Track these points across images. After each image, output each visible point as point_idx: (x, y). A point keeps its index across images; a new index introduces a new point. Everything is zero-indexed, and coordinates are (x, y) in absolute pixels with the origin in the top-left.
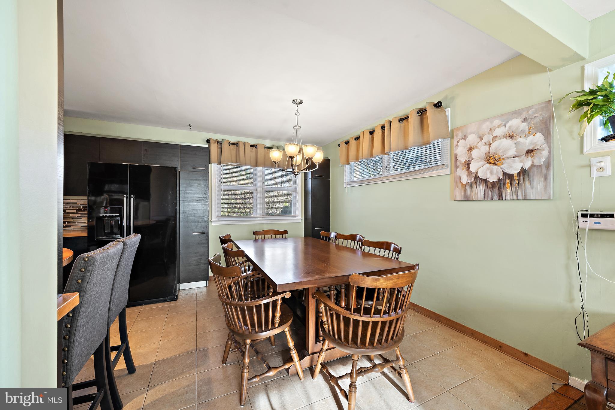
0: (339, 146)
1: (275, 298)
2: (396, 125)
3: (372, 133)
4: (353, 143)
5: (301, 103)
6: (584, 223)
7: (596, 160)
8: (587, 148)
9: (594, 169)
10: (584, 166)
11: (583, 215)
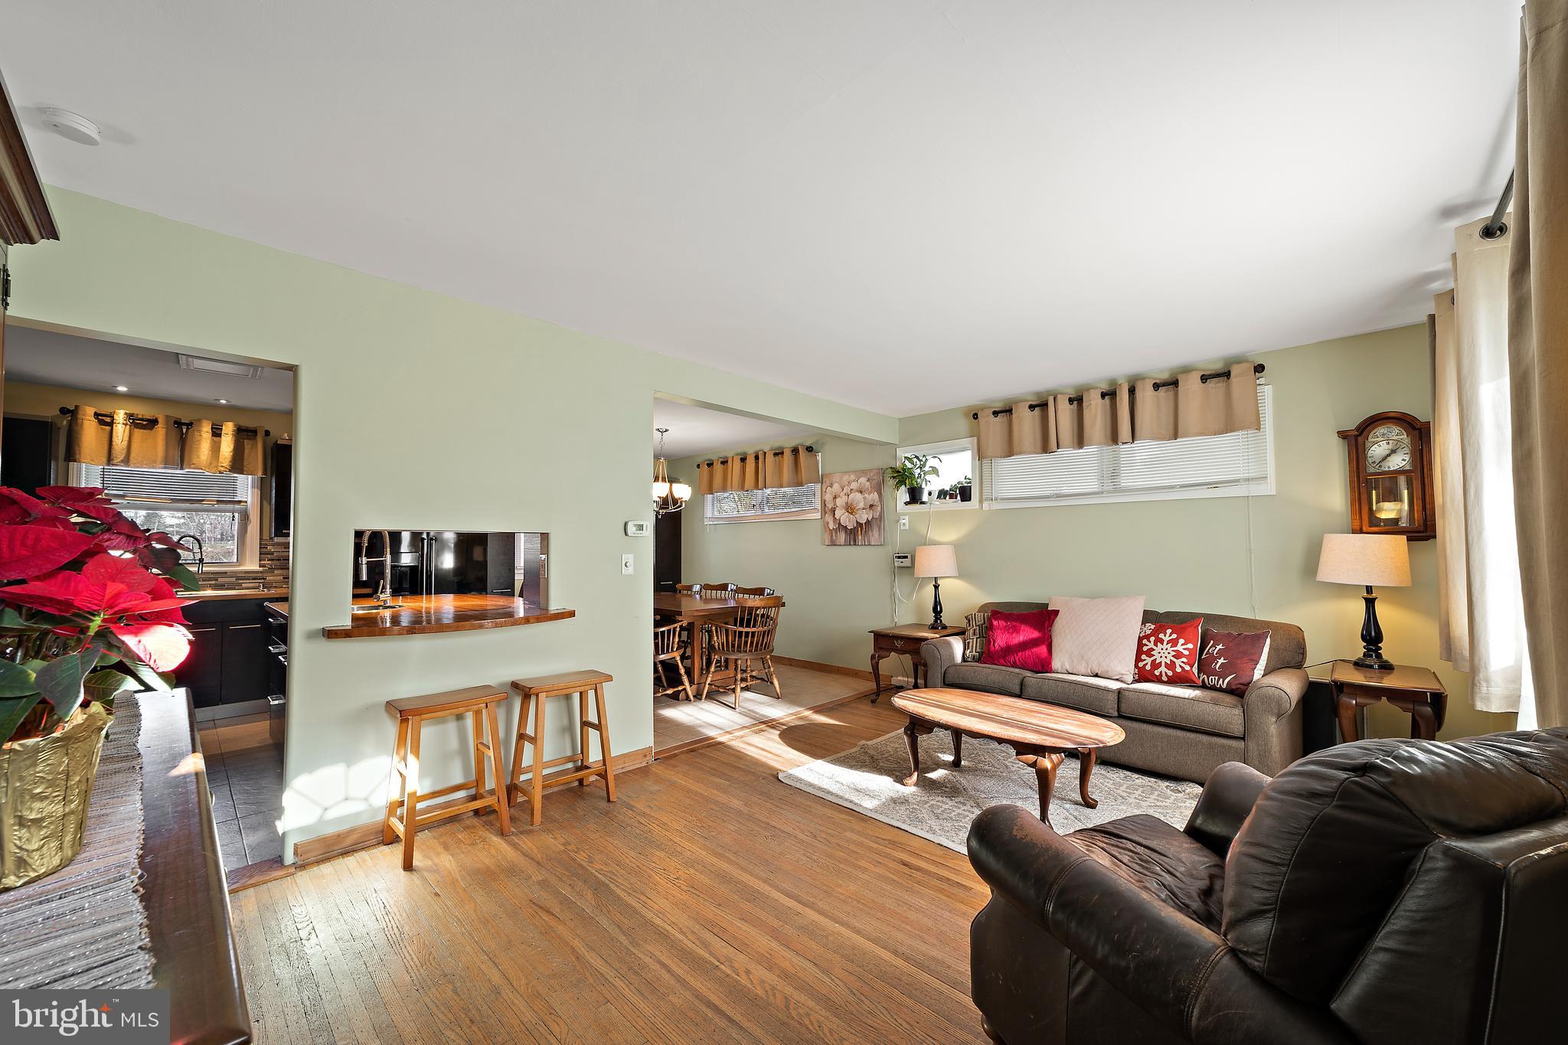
0: (699, 468)
1: (676, 625)
2: (770, 458)
3: (743, 460)
4: (718, 468)
5: (667, 430)
6: (897, 562)
7: (902, 518)
8: (898, 509)
9: (902, 524)
10: (896, 521)
11: (897, 557)
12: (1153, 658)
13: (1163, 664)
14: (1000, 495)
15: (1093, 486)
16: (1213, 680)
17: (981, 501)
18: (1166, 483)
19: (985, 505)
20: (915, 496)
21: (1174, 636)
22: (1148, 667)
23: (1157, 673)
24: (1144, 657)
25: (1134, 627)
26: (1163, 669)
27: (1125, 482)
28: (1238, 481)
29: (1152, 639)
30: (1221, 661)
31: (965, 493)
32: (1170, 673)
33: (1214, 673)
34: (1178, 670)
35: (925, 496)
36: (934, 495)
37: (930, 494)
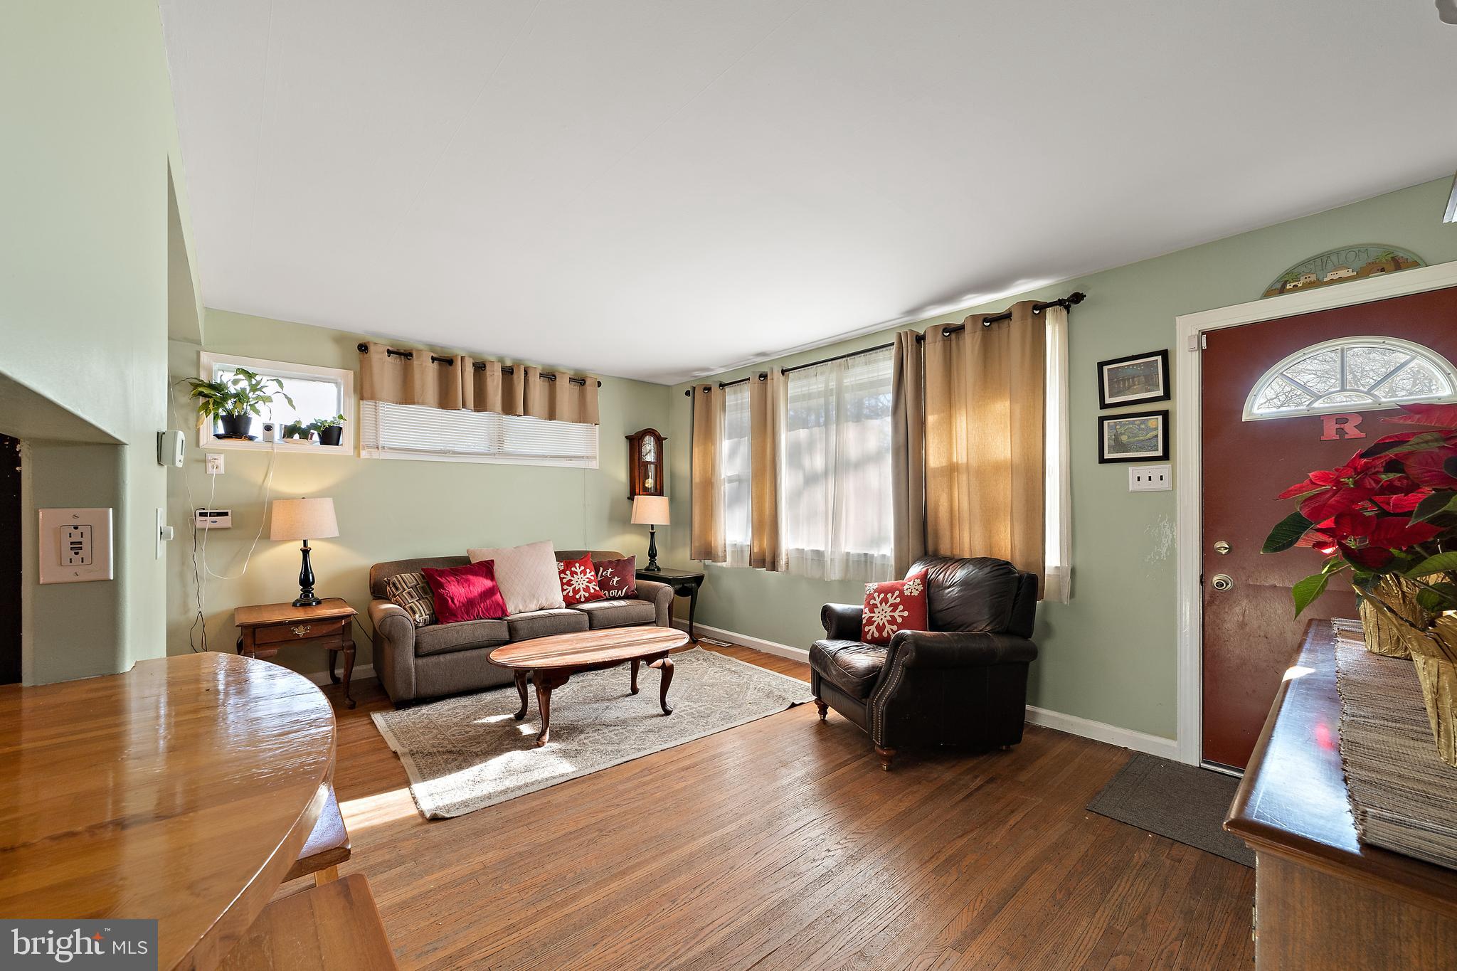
6: (202, 523)
7: (210, 457)
8: (203, 442)
9: (209, 465)
10: (198, 461)
11: (201, 514)
12: (573, 587)
13: (581, 589)
14: (387, 444)
15: (481, 448)
16: (613, 593)
17: (357, 447)
18: (540, 452)
19: (364, 454)
20: (235, 428)
21: (582, 568)
22: (571, 594)
23: (577, 597)
24: (565, 587)
25: (553, 566)
26: (582, 593)
27: (509, 447)
28: (583, 457)
29: (568, 572)
30: (616, 579)
31: (330, 435)
32: (587, 595)
33: (613, 588)
34: (592, 591)
35: (255, 429)
36: (277, 433)
37: (268, 428)
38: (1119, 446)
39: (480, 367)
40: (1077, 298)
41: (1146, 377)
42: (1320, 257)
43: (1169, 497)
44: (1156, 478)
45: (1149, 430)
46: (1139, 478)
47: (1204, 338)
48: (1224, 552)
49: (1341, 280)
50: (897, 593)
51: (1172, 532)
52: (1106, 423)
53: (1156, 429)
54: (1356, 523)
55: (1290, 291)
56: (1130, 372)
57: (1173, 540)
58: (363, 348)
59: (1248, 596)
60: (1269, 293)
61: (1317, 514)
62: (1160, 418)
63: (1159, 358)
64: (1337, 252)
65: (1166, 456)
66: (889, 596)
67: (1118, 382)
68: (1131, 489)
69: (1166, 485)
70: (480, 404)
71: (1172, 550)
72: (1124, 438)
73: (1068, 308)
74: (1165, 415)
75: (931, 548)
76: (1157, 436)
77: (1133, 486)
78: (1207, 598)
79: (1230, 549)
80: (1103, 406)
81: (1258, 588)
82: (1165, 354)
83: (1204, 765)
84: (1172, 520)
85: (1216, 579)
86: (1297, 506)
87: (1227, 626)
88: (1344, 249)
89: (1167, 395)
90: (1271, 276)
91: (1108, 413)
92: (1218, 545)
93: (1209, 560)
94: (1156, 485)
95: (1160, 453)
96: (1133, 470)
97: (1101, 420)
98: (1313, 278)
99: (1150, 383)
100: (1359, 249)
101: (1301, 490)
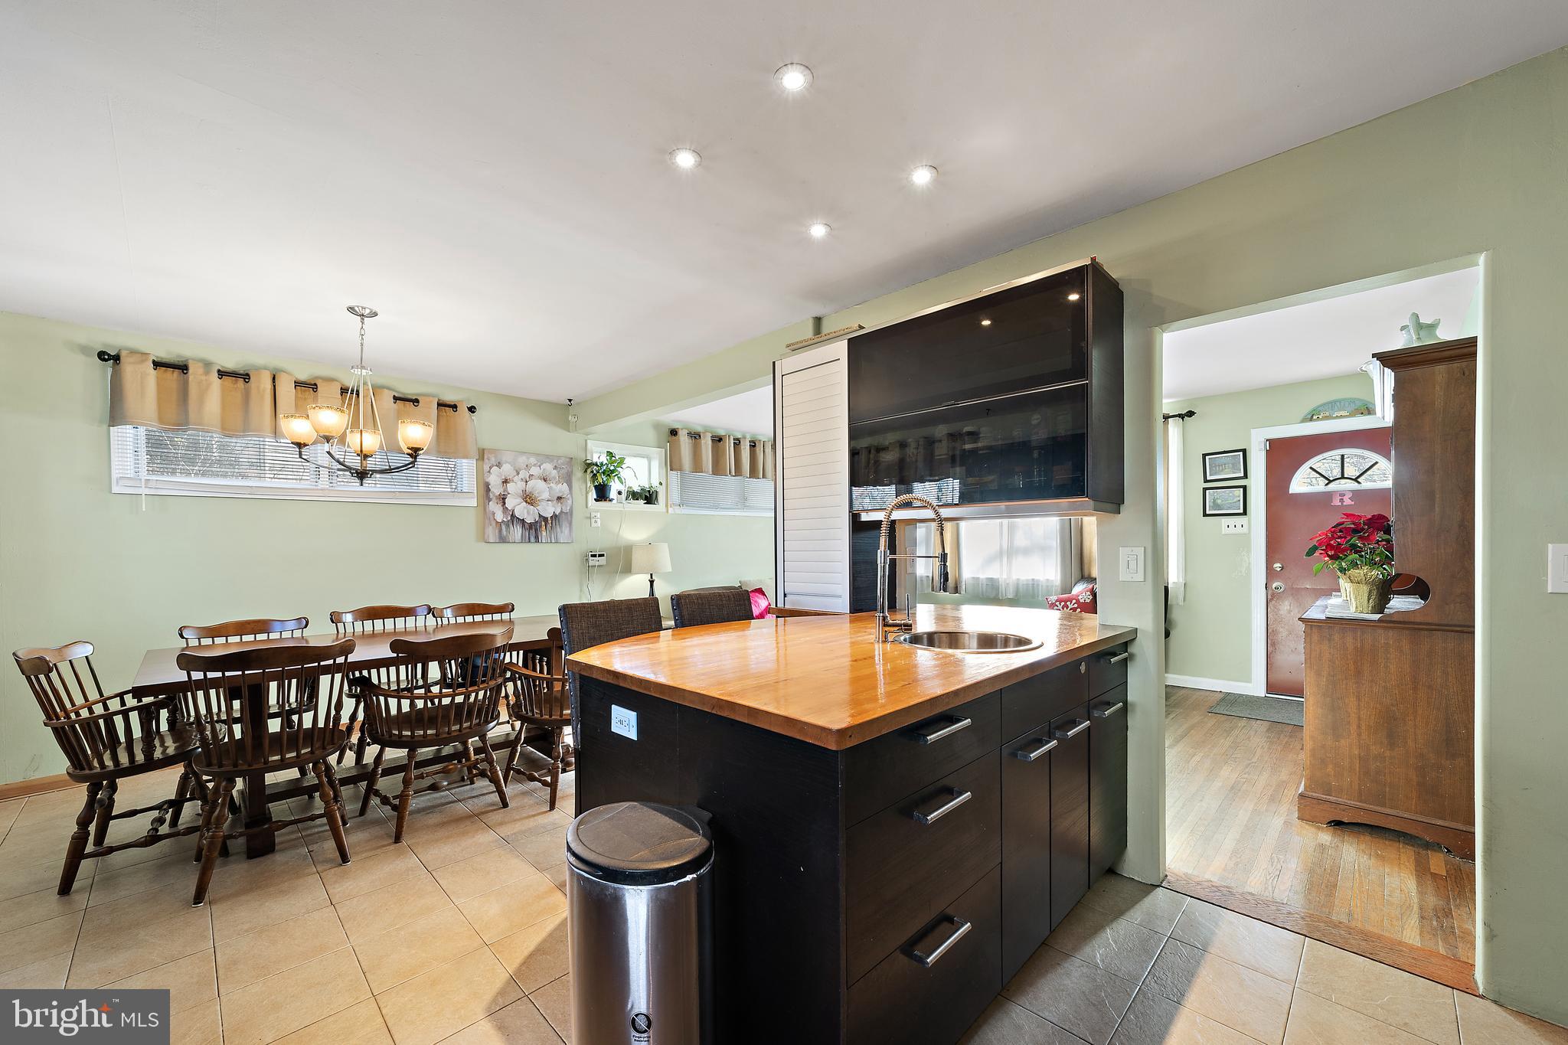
6: (593, 561)
7: (593, 515)
8: (589, 505)
9: (593, 520)
10: (587, 518)
11: (592, 556)
17: (667, 506)
19: (671, 510)
20: (603, 493)
27: (750, 502)
35: (613, 494)
36: (624, 496)
37: (620, 493)
38: (1216, 506)
39: (737, 443)
40: (1191, 414)
41: (1233, 464)
42: (1331, 402)
43: (1247, 537)
44: (1239, 526)
45: (1234, 497)
46: (1228, 526)
47: (1268, 442)
48: (1279, 569)
49: (1341, 417)
50: (1074, 601)
51: (1249, 558)
52: (1207, 491)
53: (1239, 496)
54: (1329, 547)
55: (1315, 420)
56: (1223, 461)
57: (1249, 563)
58: (674, 432)
59: (1292, 594)
60: (1304, 420)
61: (1320, 545)
62: (1242, 489)
63: (1241, 453)
64: (1340, 401)
65: (1245, 513)
66: (1068, 603)
67: (1215, 466)
68: (1223, 533)
69: (1245, 530)
70: (738, 472)
71: (1249, 569)
72: (1219, 501)
73: (1183, 419)
74: (1245, 488)
75: (1086, 574)
76: (1239, 501)
77: (1225, 531)
78: (1269, 597)
79: (1282, 568)
80: (1206, 481)
81: (1298, 590)
82: (1244, 451)
83: (1267, 695)
84: (1249, 551)
85: (1274, 586)
86: (1315, 542)
87: (1281, 612)
88: (1344, 400)
89: (1246, 476)
90: (1306, 410)
91: (1210, 485)
92: (1275, 565)
93: (1270, 573)
94: (1239, 530)
95: (1241, 511)
96: (1225, 520)
97: (1205, 489)
98: (1327, 414)
99: (1235, 469)
100: (1352, 401)
101: (1316, 537)
